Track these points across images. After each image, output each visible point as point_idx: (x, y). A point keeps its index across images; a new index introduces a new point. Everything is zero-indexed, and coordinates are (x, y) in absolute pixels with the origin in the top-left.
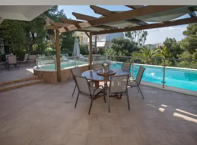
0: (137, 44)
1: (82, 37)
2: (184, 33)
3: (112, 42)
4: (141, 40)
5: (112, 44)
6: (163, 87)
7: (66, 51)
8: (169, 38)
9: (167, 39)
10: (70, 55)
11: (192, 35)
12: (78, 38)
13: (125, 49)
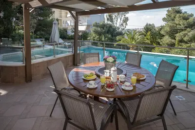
0: (119, 28)
1: (61, 20)
2: (164, 19)
3: (94, 26)
4: (122, 25)
5: (94, 28)
6: (187, 87)
7: (42, 35)
8: (149, 23)
9: (147, 24)
10: (47, 39)
11: (171, 21)
12: (57, 20)
13: (108, 33)
